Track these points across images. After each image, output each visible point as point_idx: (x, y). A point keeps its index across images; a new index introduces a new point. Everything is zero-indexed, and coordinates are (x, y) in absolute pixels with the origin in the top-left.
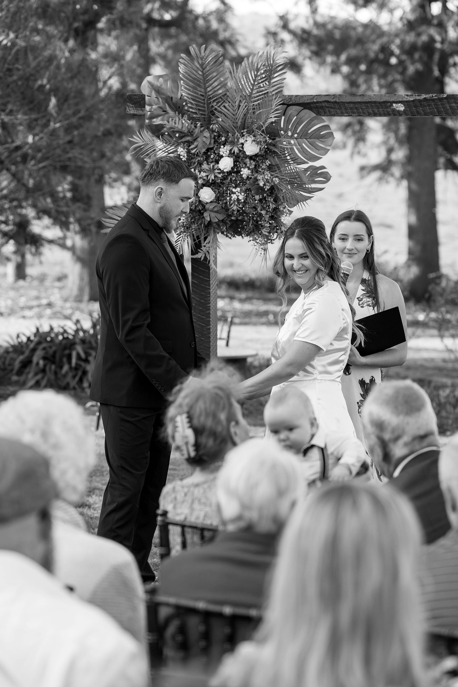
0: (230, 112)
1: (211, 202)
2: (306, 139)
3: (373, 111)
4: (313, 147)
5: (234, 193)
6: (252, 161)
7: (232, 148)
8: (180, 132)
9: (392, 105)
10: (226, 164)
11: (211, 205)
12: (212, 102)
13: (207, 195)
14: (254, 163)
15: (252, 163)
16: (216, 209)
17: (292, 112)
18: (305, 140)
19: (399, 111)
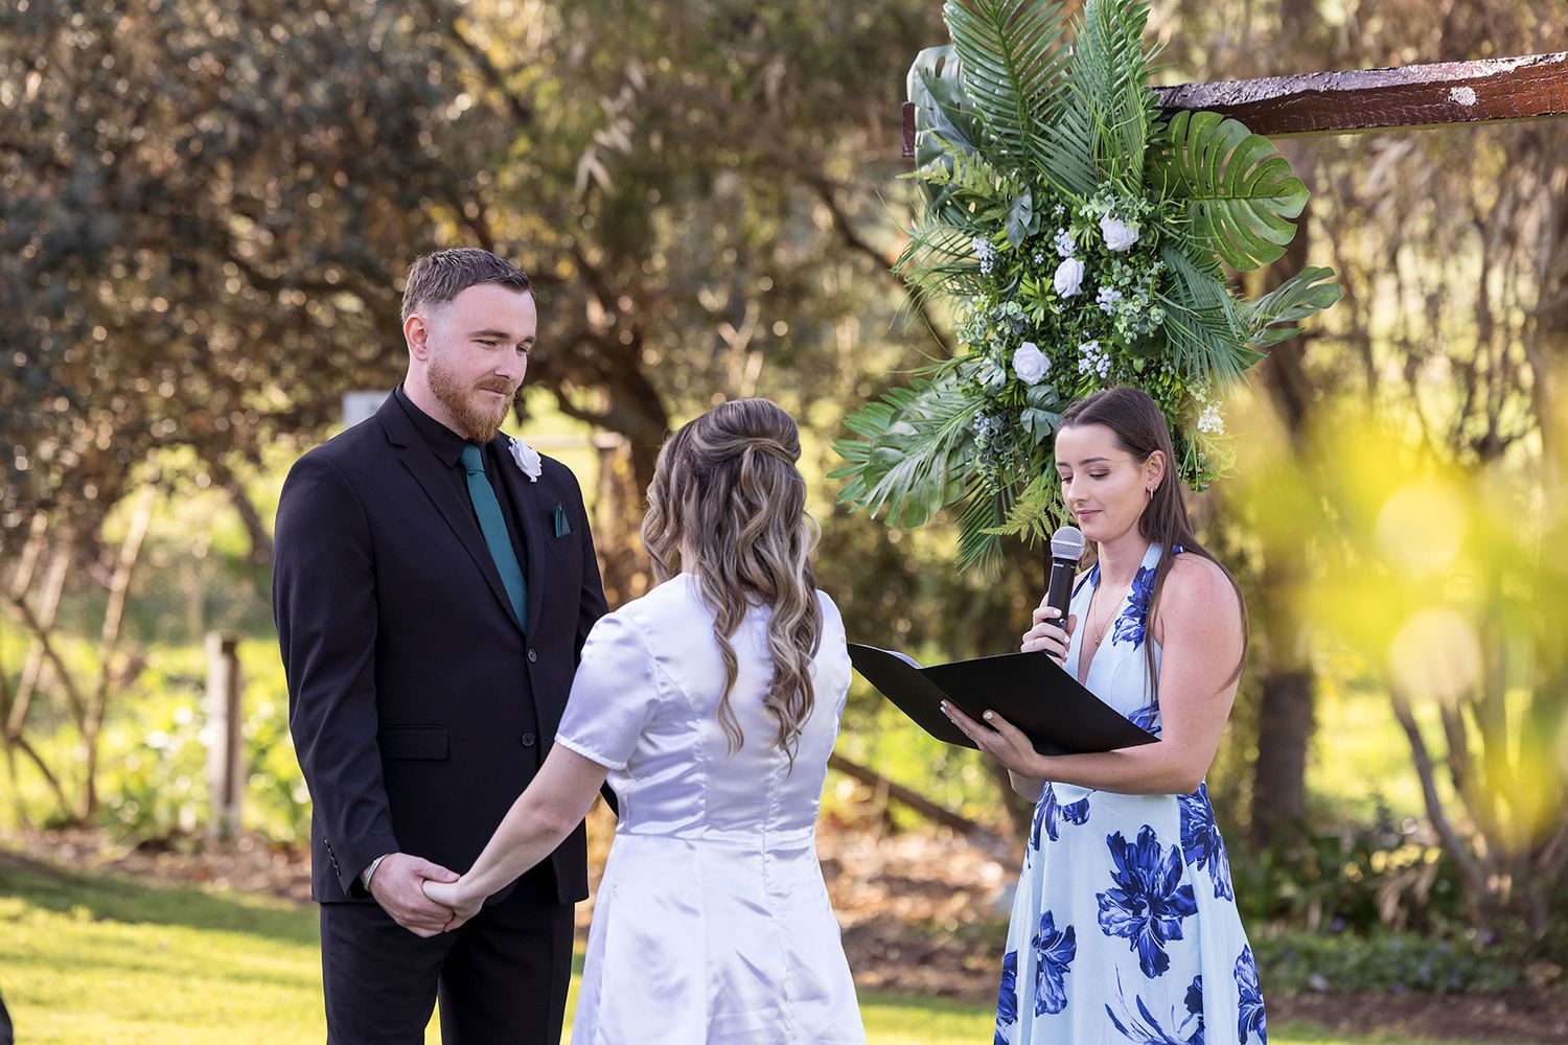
0: (1078, 137)
1: (1039, 384)
2: (1245, 199)
3: (1409, 111)
4: (1261, 221)
5: (1084, 356)
6: (1125, 267)
7: (1081, 234)
8: (978, 198)
9: (1448, 93)
10: (1068, 277)
11: (1039, 390)
12: (1036, 113)
13: (1031, 362)
14: (1130, 272)
15: (1126, 271)
16: (1048, 402)
17: (1202, 129)
18: (1243, 201)
19: (1462, 109)
